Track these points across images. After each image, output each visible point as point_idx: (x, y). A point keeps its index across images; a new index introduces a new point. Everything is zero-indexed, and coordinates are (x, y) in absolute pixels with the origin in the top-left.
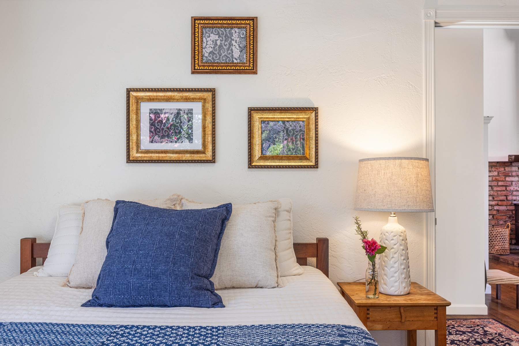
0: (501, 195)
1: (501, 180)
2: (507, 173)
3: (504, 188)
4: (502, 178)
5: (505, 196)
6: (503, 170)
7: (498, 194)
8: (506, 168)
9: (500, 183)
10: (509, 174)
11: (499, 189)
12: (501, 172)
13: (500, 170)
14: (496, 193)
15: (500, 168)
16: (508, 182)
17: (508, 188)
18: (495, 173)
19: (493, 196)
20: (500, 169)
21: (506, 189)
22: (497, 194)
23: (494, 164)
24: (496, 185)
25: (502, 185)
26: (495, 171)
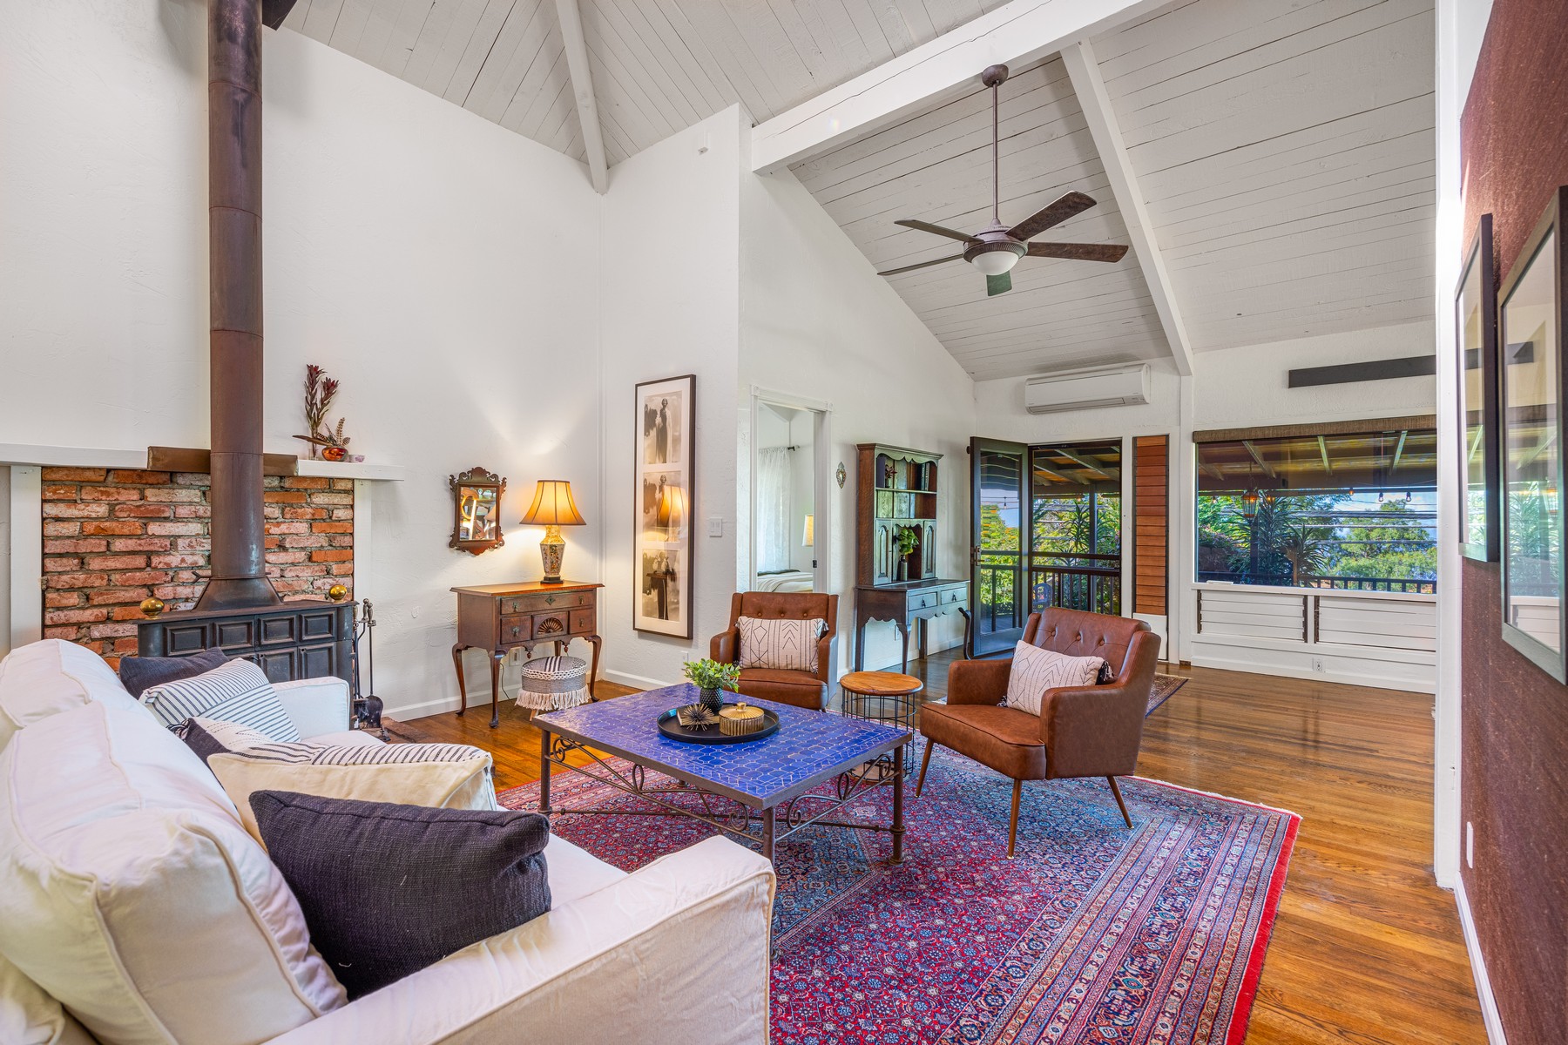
0: (122, 586)
1: (126, 531)
2: (152, 508)
3: (140, 561)
4: (135, 526)
5: (144, 586)
6: (136, 497)
7: (109, 580)
8: (149, 492)
9: (119, 545)
10: (164, 511)
11: (112, 563)
12: (124, 503)
13: (122, 498)
14: (102, 579)
15: (122, 491)
16: (156, 541)
17: (155, 560)
18: (98, 509)
19: (85, 590)
20: (119, 493)
21: (149, 565)
22: (105, 582)
23: (89, 475)
24: (103, 549)
25: (130, 549)
26: (96, 500)
